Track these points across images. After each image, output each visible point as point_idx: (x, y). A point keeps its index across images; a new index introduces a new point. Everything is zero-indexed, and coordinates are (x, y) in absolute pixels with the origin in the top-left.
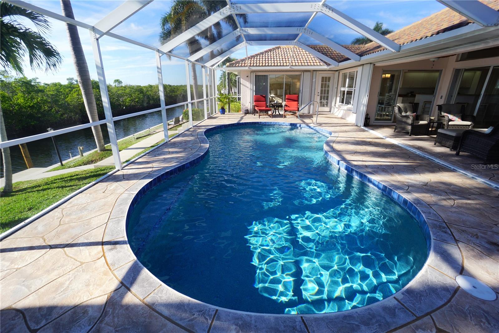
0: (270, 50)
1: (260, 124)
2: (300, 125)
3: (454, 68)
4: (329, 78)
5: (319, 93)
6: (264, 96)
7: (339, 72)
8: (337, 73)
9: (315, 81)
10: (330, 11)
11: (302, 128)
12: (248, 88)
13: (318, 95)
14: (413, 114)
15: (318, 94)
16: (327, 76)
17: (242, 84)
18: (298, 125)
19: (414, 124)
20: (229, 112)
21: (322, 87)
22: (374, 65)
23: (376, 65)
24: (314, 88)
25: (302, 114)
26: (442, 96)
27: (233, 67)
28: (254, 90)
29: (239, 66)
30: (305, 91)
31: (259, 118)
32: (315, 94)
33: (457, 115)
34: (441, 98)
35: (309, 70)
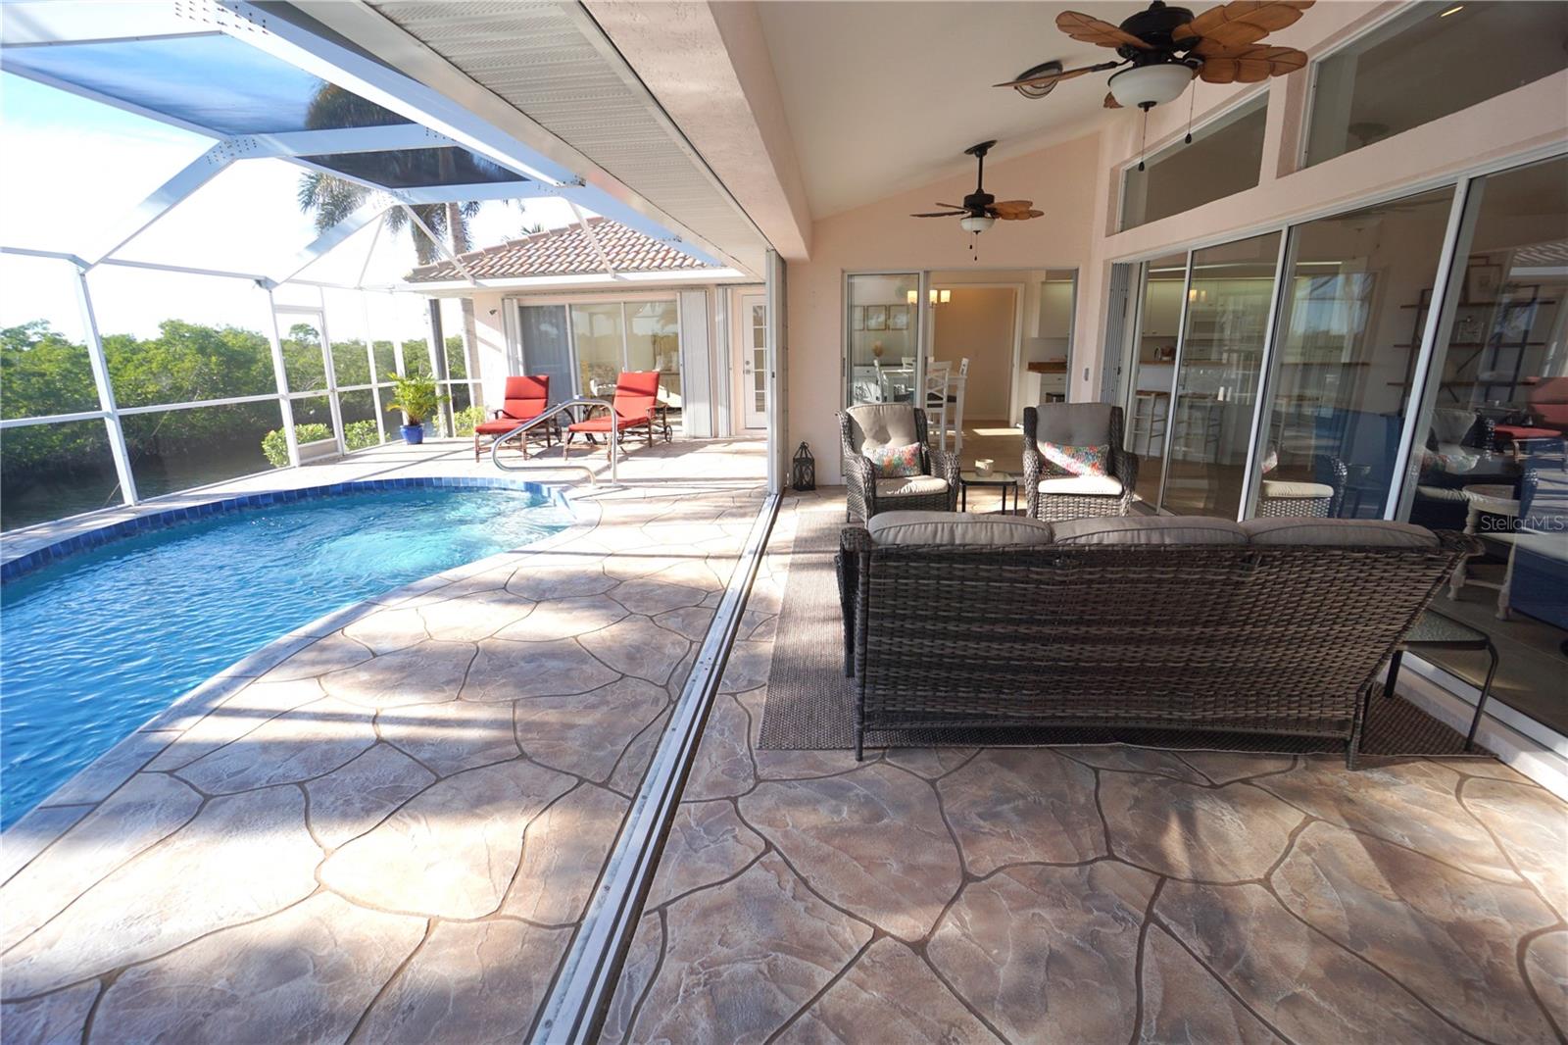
2: (549, 491)
3: (1105, 262)
5: (748, 363)
6: (542, 377)
10: (252, 25)
12: (500, 351)
13: (748, 372)
15: (747, 367)
17: (483, 341)
18: (545, 492)
20: (450, 435)
25: (691, 437)
26: (1087, 370)
27: (426, 281)
28: (521, 359)
29: (444, 278)
30: (693, 359)
31: (478, 459)
32: (731, 366)
33: (1087, 449)
34: (1086, 379)
35: (700, 282)
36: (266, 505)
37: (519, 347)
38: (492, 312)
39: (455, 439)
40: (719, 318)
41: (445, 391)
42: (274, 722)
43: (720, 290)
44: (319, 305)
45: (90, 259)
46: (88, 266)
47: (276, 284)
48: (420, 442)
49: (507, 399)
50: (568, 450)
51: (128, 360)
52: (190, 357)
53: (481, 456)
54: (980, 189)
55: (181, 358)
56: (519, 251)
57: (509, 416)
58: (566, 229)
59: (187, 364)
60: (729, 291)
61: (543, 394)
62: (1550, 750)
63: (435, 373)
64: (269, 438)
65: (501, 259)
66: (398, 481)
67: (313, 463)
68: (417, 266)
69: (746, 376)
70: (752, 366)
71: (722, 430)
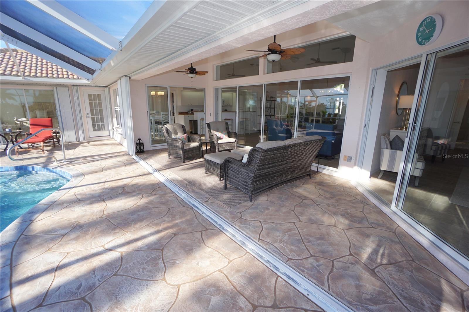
2: (33, 168)
3: (214, 88)
4: (99, 95)
5: (88, 114)
7: (109, 89)
8: (106, 89)
9: (78, 99)
13: (89, 117)
14: (183, 135)
16: (96, 92)
18: (30, 169)
19: (185, 148)
21: (91, 106)
22: (130, 78)
23: (132, 78)
24: (78, 108)
25: (67, 142)
26: (210, 114)
30: (65, 113)
32: (82, 115)
33: (223, 132)
34: (210, 116)
35: (65, 84)
40: (75, 98)
43: (75, 88)
54: (192, 67)
60: (78, 88)
62: (325, 169)
69: (88, 119)
70: (90, 115)
71: (81, 139)
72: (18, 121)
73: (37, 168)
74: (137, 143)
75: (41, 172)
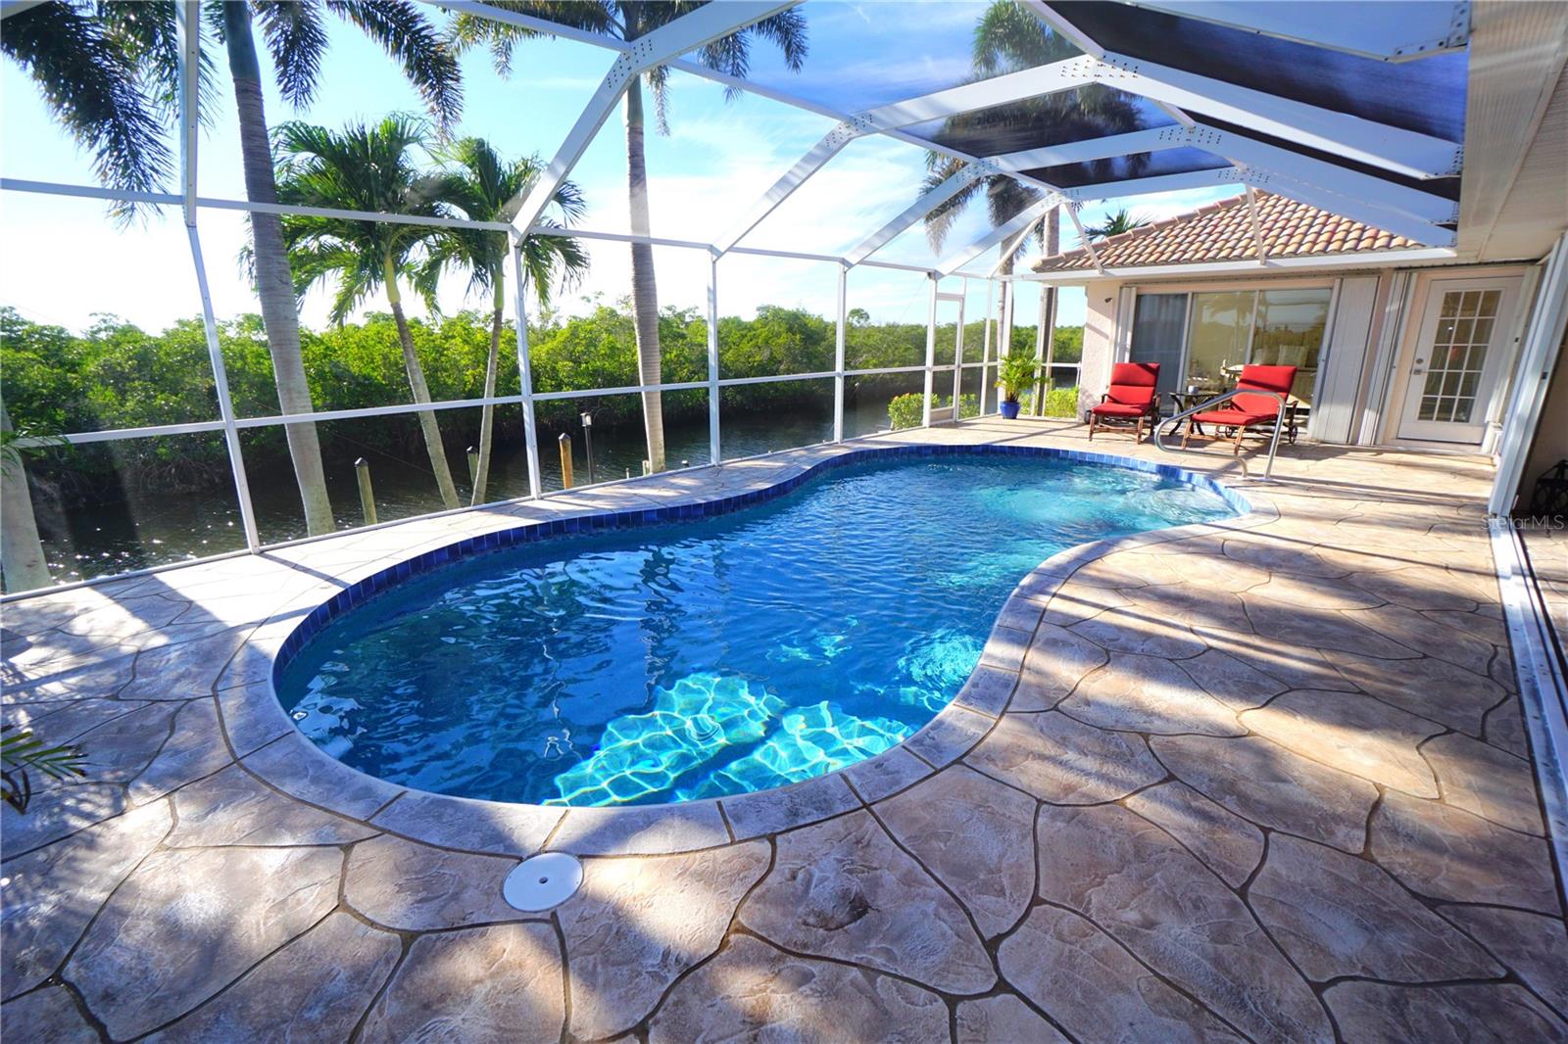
0: (1228, 205)
1: (1065, 459)
2: (1190, 476)
4: (1492, 297)
5: (1420, 361)
6: (1152, 365)
8: (1531, 271)
11: (1197, 488)
12: (1107, 337)
13: (1418, 372)
15: (1418, 366)
16: (1483, 286)
17: (1091, 328)
18: (1184, 477)
20: (1039, 414)
21: (1442, 337)
24: (1388, 342)
25: (1317, 441)
27: (1053, 271)
28: (1128, 346)
29: (1071, 268)
30: (1342, 354)
31: (1091, 439)
32: (1395, 364)
35: (1371, 267)
36: (926, 455)
37: (1129, 335)
38: (1107, 300)
39: (1043, 417)
40: (1392, 308)
41: (1043, 373)
42: (1107, 613)
43: (1402, 275)
44: (962, 293)
45: (852, 260)
46: (850, 266)
47: (942, 276)
48: (1014, 418)
49: (1113, 384)
50: (1188, 439)
51: (744, 336)
52: (784, 335)
53: (1094, 435)
55: (778, 335)
56: (1144, 240)
57: (1115, 401)
58: (1196, 215)
59: (781, 341)
60: (1415, 275)
61: (1152, 382)
63: (1039, 356)
64: (894, 402)
65: (1126, 248)
66: (1029, 449)
67: (937, 426)
68: (1045, 257)
69: (1413, 376)
70: (1426, 366)
71: (1365, 438)
72: (1227, 372)
73: (1198, 478)
74: (1546, 476)
75: (1203, 491)
